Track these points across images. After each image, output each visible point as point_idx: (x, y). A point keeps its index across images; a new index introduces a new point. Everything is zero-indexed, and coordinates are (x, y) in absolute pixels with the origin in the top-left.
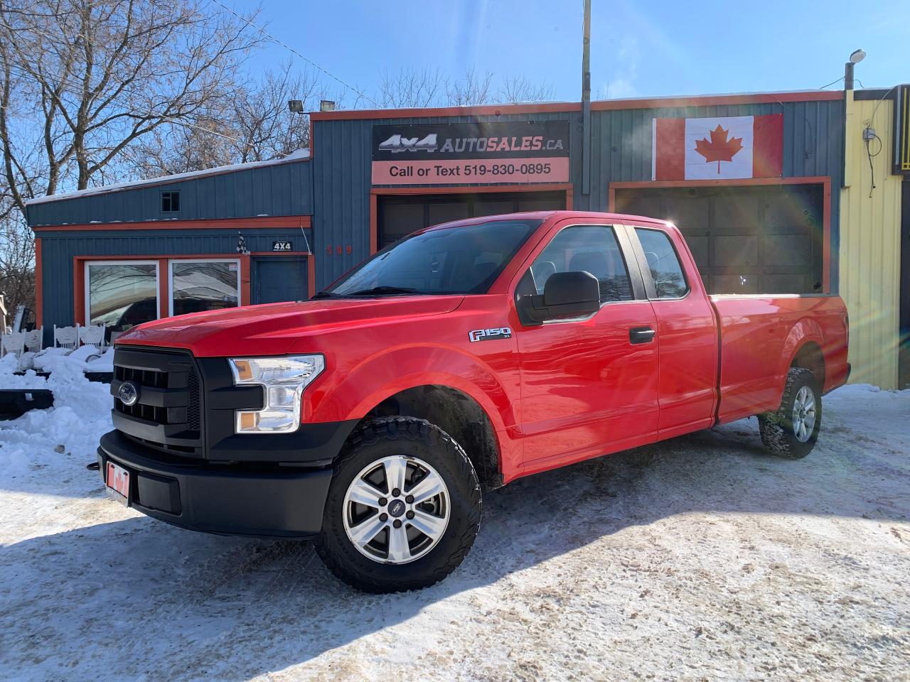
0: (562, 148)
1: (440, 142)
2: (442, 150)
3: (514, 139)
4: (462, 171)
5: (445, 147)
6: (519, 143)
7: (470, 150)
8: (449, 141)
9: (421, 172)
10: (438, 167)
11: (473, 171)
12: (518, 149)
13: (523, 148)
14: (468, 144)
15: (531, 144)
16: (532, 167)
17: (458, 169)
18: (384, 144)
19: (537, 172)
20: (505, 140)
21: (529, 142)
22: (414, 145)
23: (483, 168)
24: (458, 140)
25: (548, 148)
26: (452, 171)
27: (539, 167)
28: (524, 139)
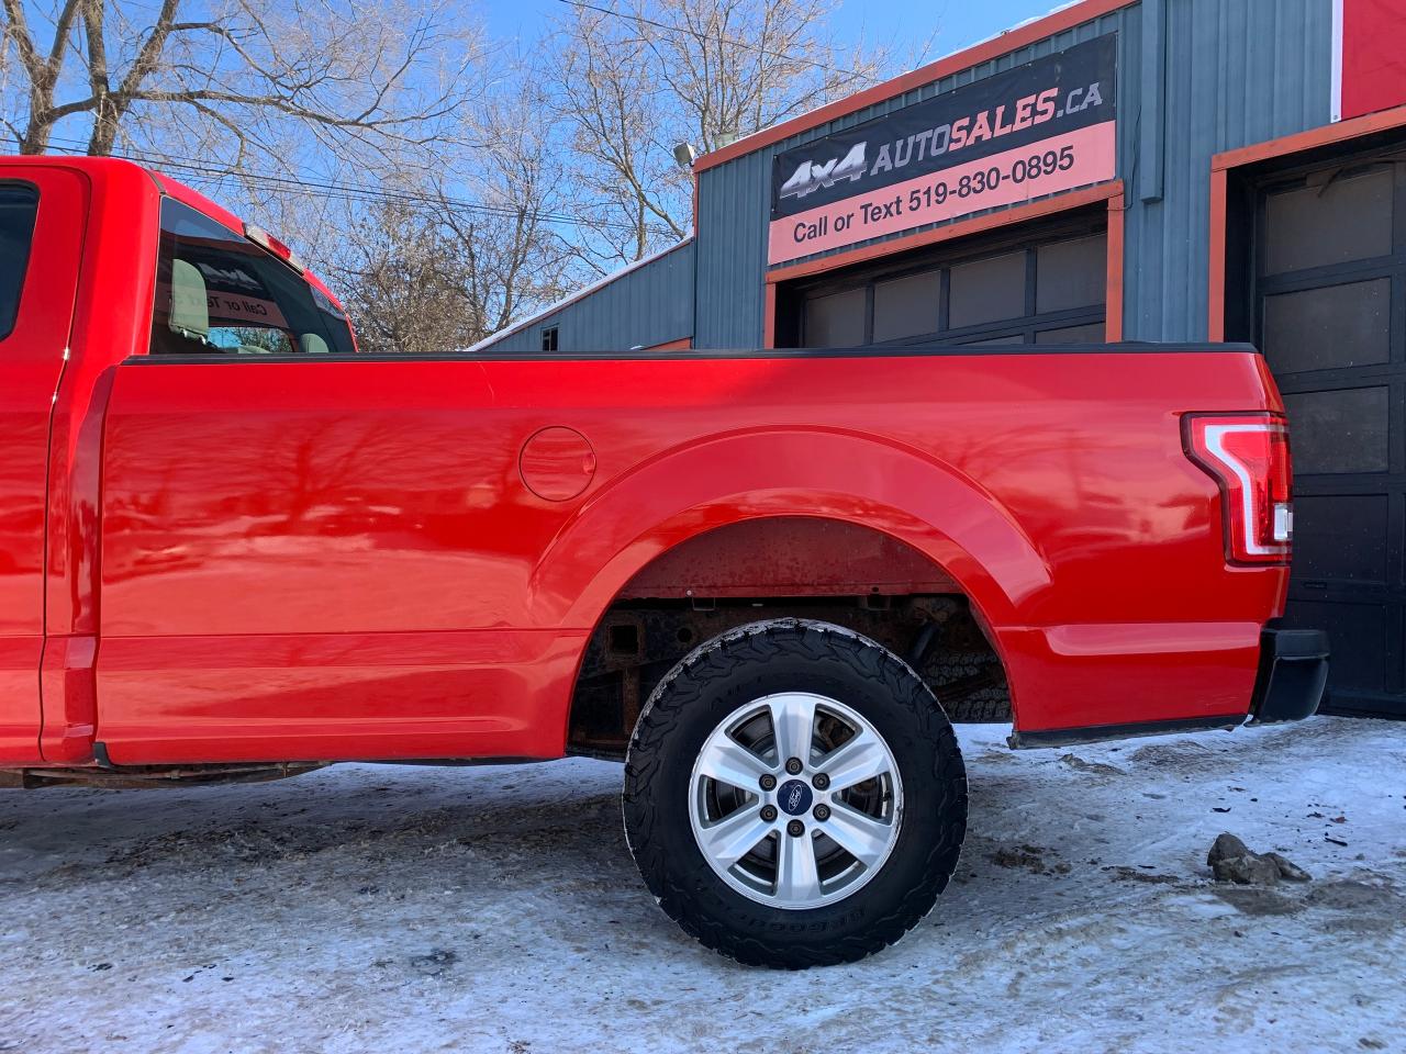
0: (1099, 101)
1: (871, 155)
2: (874, 172)
3: (1000, 110)
4: (904, 207)
5: (879, 163)
6: (1009, 118)
7: (920, 158)
8: (884, 150)
9: (839, 225)
10: (865, 207)
11: (924, 199)
12: (1007, 129)
13: (1018, 126)
14: (916, 146)
15: (1034, 113)
16: (1034, 162)
17: (898, 201)
18: (788, 185)
19: (1046, 172)
20: (982, 117)
21: (1029, 109)
22: (830, 175)
23: (941, 190)
24: (900, 144)
25: (1069, 111)
26: (888, 208)
27: (1050, 159)
28: (1020, 103)
